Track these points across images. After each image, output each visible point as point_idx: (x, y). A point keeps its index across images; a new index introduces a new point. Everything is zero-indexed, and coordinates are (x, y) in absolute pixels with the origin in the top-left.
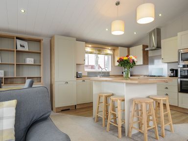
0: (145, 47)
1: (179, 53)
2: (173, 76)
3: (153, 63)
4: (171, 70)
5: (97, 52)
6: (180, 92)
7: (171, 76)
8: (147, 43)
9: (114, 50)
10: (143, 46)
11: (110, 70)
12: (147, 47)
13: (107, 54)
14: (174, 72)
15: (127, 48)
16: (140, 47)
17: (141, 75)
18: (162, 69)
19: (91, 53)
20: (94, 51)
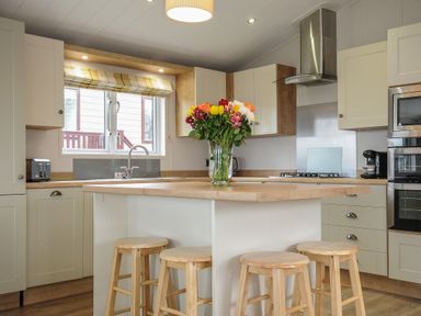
0: (285, 71)
1: (391, 98)
2: (374, 176)
3: (310, 129)
4: (365, 155)
5: (113, 83)
6: (392, 228)
7: (365, 176)
8: (292, 59)
9: (177, 77)
11: (163, 154)
12: (292, 72)
13: (149, 93)
14: (378, 163)
15: (223, 75)
16: (270, 72)
17: (272, 173)
18: (340, 150)
19: (88, 85)
20: (102, 79)
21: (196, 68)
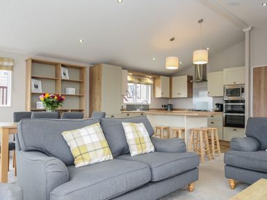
0: (190, 78)
2: (219, 111)
3: (198, 95)
4: (216, 105)
5: (137, 81)
6: (225, 126)
7: (216, 111)
8: (192, 74)
9: (154, 79)
10: (188, 76)
11: (149, 102)
12: (192, 77)
13: (147, 84)
14: (220, 107)
15: (168, 78)
16: (185, 78)
18: (207, 103)
19: (130, 82)
20: (134, 80)
21: (161, 77)
